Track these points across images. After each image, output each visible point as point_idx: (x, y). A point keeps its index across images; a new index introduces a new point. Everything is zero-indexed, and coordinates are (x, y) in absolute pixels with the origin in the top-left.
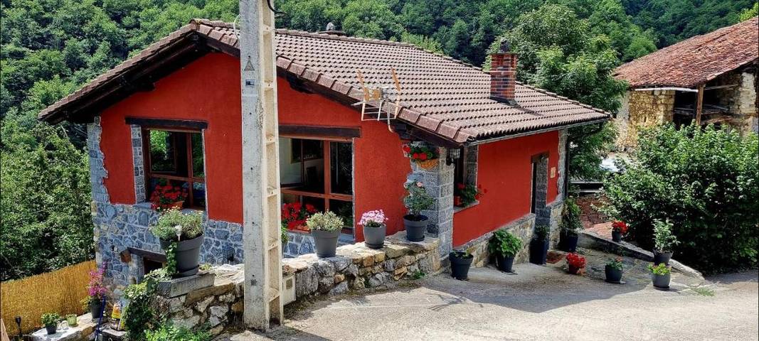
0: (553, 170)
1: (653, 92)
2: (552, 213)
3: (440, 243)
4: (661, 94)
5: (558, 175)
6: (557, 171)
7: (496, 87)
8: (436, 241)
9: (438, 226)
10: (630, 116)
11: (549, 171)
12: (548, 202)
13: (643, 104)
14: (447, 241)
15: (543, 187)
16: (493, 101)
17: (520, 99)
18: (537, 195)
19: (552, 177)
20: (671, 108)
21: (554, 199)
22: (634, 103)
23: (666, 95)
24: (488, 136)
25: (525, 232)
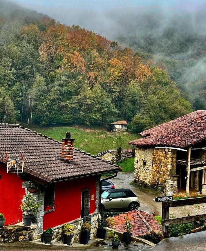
0: (93, 196)
1: (165, 149)
2: (92, 219)
3: (37, 226)
4: (169, 151)
5: (95, 199)
6: (95, 196)
7: (64, 154)
8: (36, 225)
9: (37, 219)
10: (153, 164)
11: (91, 197)
12: (90, 213)
13: (160, 157)
14: (41, 227)
15: (87, 205)
16: (63, 162)
17: (76, 160)
18: (85, 209)
19: (92, 200)
20: (175, 160)
21: (94, 212)
22: (155, 156)
23: (171, 152)
24: (60, 179)
25: (78, 227)
